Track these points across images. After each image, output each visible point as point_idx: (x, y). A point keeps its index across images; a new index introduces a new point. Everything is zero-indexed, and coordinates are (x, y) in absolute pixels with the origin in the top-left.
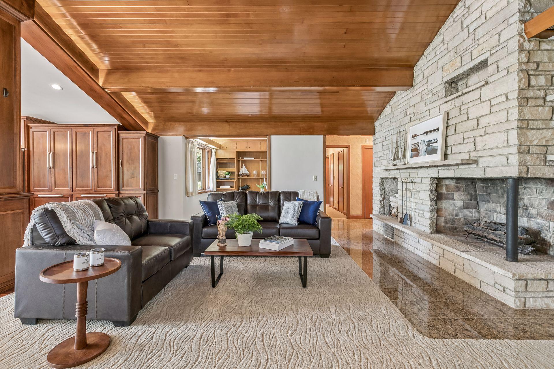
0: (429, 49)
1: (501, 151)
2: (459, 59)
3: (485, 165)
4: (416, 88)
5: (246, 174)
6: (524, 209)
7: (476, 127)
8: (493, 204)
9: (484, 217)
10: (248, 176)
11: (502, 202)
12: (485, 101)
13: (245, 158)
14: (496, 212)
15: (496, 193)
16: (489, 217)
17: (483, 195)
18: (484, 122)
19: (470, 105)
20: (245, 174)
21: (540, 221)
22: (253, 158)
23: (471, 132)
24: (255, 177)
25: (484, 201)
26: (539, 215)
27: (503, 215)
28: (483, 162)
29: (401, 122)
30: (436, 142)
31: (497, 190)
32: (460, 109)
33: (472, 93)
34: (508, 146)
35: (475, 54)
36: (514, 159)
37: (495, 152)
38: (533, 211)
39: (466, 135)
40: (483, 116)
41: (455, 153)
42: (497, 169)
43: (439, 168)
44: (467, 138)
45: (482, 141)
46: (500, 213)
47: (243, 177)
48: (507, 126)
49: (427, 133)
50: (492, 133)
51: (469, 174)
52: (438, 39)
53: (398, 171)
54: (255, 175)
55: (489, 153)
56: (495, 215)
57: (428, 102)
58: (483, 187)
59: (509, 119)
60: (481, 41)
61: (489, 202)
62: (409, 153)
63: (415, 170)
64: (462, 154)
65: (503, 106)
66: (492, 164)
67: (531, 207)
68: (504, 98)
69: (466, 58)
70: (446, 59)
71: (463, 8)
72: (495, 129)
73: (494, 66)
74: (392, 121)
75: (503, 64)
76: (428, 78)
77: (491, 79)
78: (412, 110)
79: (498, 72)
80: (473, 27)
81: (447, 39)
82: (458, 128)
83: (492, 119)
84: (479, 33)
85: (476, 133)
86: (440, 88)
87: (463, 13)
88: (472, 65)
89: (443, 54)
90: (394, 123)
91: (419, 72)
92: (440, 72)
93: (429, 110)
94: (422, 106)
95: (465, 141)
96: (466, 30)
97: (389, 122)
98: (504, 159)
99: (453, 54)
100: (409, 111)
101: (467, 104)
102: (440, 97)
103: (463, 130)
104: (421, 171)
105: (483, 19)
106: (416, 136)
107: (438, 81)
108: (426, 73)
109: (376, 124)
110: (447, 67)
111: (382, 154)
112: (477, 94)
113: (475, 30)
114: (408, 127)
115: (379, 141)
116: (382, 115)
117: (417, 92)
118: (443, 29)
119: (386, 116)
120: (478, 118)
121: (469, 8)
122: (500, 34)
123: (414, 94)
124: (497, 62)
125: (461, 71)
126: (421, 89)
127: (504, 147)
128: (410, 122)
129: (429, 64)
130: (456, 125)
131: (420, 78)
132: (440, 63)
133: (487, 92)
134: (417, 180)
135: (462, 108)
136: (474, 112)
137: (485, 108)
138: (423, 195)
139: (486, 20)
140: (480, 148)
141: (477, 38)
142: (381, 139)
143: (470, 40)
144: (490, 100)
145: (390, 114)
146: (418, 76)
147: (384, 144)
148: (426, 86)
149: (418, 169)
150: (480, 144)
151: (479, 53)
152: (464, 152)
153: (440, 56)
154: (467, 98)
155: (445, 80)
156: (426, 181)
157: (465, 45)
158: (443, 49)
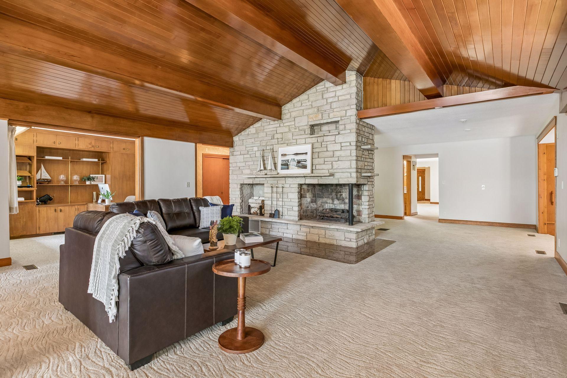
0: (296, 100)
1: (347, 170)
2: (320, 115)
3: (339, 177)
4: (284, 121)
5: (46, 179)
6: (342, 200)
7: (332, 156)
8: (326, 199)
9: (319, 207)
10: (49, 181)
11: (331, 197)
12: (337, 143)
13: (47, 157)
14: (327, 203)
15: (328, 192)
16: (323, 206)
17: (320, 194)
18: (337, 154)
19: (328, 143)
20: (43, 179)
22: (61, 158)
23: (330, 158)
24: (62, 183)
25: (320, 198)
27: (331, 204)
28: (337, 175)
29: (267, 142)
30: (305, 161)
31: (328, 190)
32: (321, 144)
33: (330, 136)
34: (351, 168)
35: (331, 115)
36: (354, 175)
37: (344, 170)
39: (326, 159)
40: (336, 150)
41: (318, 169)
42: (346, 179)
43: (306, 177)
44: (327, 161)
45: (337, 164)
46: (329, 203)
47: (40, 184)
48: (350, 158)
49: (296, 154)
50: (342, 161)
51: (329, 182)
52: (303, 97)
53: (265, 179)
54: (63, 181)
55: (340, 171)
57: (295, 134)
58: (320, 189)
59: (352, 154)
60: (335, 110)
61: (323, 198)
62: (279, 166)
63: (284, 179)
64: (323, 170)
65: (348, 148)
66: (343, 177)
67: (346, 199)
68: (348, 144)
69: (325, 116)
70: (310, 111)
71: (323, 87)
72: (344, 158)
73: (343, 126)
74: (256, 140)
75: (348, 127)
76: (294, 118)
77: (341, 132)
78: (279, 136)
79: (345, 130)
80: (330, 100)
81: (311, 99)
82: (320, 155)
83: (342, 153)
84: (334, 105)
85: (333, 159)
86: (305, 127)
87: (323, 90)
88: (329, 121)
89: (308, 107)
90: (259, 142)
91: (286, 112)
92: (306, 117)
93: (296, 139)
94: (290, 135)
95: (325, 163)
96: (325, 100)
97: (253, 140)
98: (349, 175)
99: (316, 110)
100: (276, 136)
101: (326, 142)
102: (306, 133)
103: (324, 156)
104: (289, 179)
105: (336, 99)
106: (285, 155)
107: (304, 122)
108: (294, 114)
109: (236, 139)
110: (311, 116)
111: (243, 164)
112: (333, 138)
113: (331, 103)
114: (276, 147)
115: (239, 153)
116: (243, 133)
117: (285, 125)
118: (308, 92)
119: (248, 134)
120: (333, 151)
121: (327, 88)
122: (346, 111)
123: (282, 125)
124: (345, 124)
125: (322, 122)
126: (289, 124)
127: (349, 168)
128: (278, 144)
129: (296, 109)
130: (319, 152)
131: (288, 116)
132: (306, 112)
133: (339, 139)
134: (286, 186)
135: (323, 143)
136: (331, 148)
137: (338, 147)
138: (291, 196)
139: (338, 100)
140: (335, 168)
141: (332, 107)
142: (242, 152)
143: (328, 107)
144: (341, 143)
145: (254, 134)
146: (285, 114)
147: (245, 156)
148: (293, 123)
149: (286, 178)
150: (335, 165)
151: (335, 116)
152: (325, 169)
153: (305, 107)
154: (326, 139)
155: (310, 123)
156: (294, 186)
157: (324, 108)
158: (308, 104)
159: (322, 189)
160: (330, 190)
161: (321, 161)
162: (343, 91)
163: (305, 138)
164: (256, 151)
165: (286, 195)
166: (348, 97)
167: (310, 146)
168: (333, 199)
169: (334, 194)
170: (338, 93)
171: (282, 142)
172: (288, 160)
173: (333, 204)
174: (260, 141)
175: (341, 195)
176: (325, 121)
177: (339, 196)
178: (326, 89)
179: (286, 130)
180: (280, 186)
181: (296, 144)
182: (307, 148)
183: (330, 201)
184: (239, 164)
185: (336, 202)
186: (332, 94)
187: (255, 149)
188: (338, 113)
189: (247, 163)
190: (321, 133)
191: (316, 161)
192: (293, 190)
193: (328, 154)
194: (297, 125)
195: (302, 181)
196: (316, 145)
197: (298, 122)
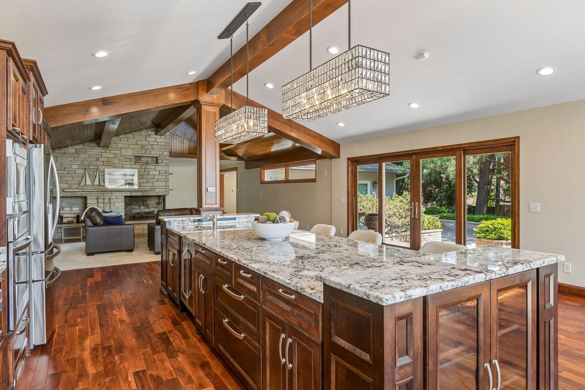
1: (164, 187)
2: (144, 151)
3: (158, 191)
4: (110, 149)
7: (153, 178)
9: (128, 212)
11: (138, 205)
12: (156, 170)
14: (135, 209)
16: (131, 211)
17: (129, 203)
18: (157, 177)
19: (150, 170)
21: (153, 209)
23: (151, 180)
26: (153, 207)
28: (157, 190)
29: (90, 163)
30: (133, 181)
33: (151, 166)
35: (152, 152)
36: (168, 190)
37: (162, 187)
38: (151, 206)
39: (148, 180)
40: (156, 175)
41: (142, 186)
42: (163, 193)
43: (133, 192)
45: (157, 183)
46: (137, 209)
48: (165, 180)
49: (124, 175)
50: (160, 181)
51: (151, 194)
53: (88, 193)
55: (159, 188)
56: (134, 211)
57: (121, 160)
58: (129, 199)
59: (167, 178)
60: (155, 150)
61: (132, 205)
65: (164, 174)
66: (160, 191)
68: (165, 172)
69: (148, 152)
70: (136, 147)
71: (147, 133)
72: (162, 180)
74: (76, 159)
75: (164, 161)
76: (121, 148)
77: (159, 164)
78: (105, 160)
79: (162, 163)
80: (151, 143)
81: (136, 138)
82: (144, 177)
83: (160, 177)
84: (154, 147)
85: (154, 180)
86: (131, 157)
87: (146, 135)
88: (151, 156)
89: (133, 143)
90: (80, 161)
92: (132, 150)
93: (123, 164)
94: (116, 161)
95: (148, 182)
96: (148, 142)
97: (72, 159)
98: (165, 190)
99: (140, 147)
100: (101, 159)
101: (149, 169)
102: (132, 161)
103: (147, 178)
104: (116, 193)
105: (156, 143)
106: (113, 175)
107: (130, 153)
108: (120, 146)
110: (136, 150)
112: (154, 167)
113: (152, 145)
114: (101, 168)
117: (111, 152)
118: (134, 133)
119: (65, 153)
120: (154, 175)
121: (150, 135)
122: (163, 152)
123: (107, 151)
124: (162, 160)
125: (145, 155)
126: (115, 152)
127: (165, 186)
128: (103, 165)
129: (122, 143)
130: (142, 175)
131: (115, 146)
132: (132, 147)
133: (159, 168)
134: (112, 197)
135: (146, 170)
136: (152, 173)
137: (157, 173)
138: (117, 205)
139: (157, 145)
140: (155, 185)
141: (153, 148)
143: (150, 147)
144: (159, 171)
145: (73, 153)
146: (111, 144)
148: (119, 152)
149: (113, 192)
150: (155, 184)
151: (154, 154)
152: (147, 186)
153: (131, 143)
154: (148, 167)
155: (135, 155)
156: (121, 197)
157: (147, 147)
158: (133, 141)
159: (131, 199)
160: (138, 200)
161: (145, 181)
162: (161, 139)
163: (131, 165)
164: (76, 169)
165: (113, 204)
166: (165, 144)
168: (140, 206)
169: (141, 203)
170: (158, 140)
171: (107, 165)
172: (116, 179)
173: (139, 209)
174: (82, 161)
175: (146, 203)
176: (147, 155)
177: (144, 204)
178: (148, 135)
179: (113, 156)
180: (108, 197)
181: (123, 168)
182: (136, 172)
183: (137, 207)
185: (142, 207)
186: (154, 140)
187: (76, 167)
188: (158, 152)
190: (141, 162)
191: (142, 180)
192: (120, 200)
193: (150, 176)
194: (122, 154)
195: (129, 194)
196: (141, 170)
197: (124, 152)
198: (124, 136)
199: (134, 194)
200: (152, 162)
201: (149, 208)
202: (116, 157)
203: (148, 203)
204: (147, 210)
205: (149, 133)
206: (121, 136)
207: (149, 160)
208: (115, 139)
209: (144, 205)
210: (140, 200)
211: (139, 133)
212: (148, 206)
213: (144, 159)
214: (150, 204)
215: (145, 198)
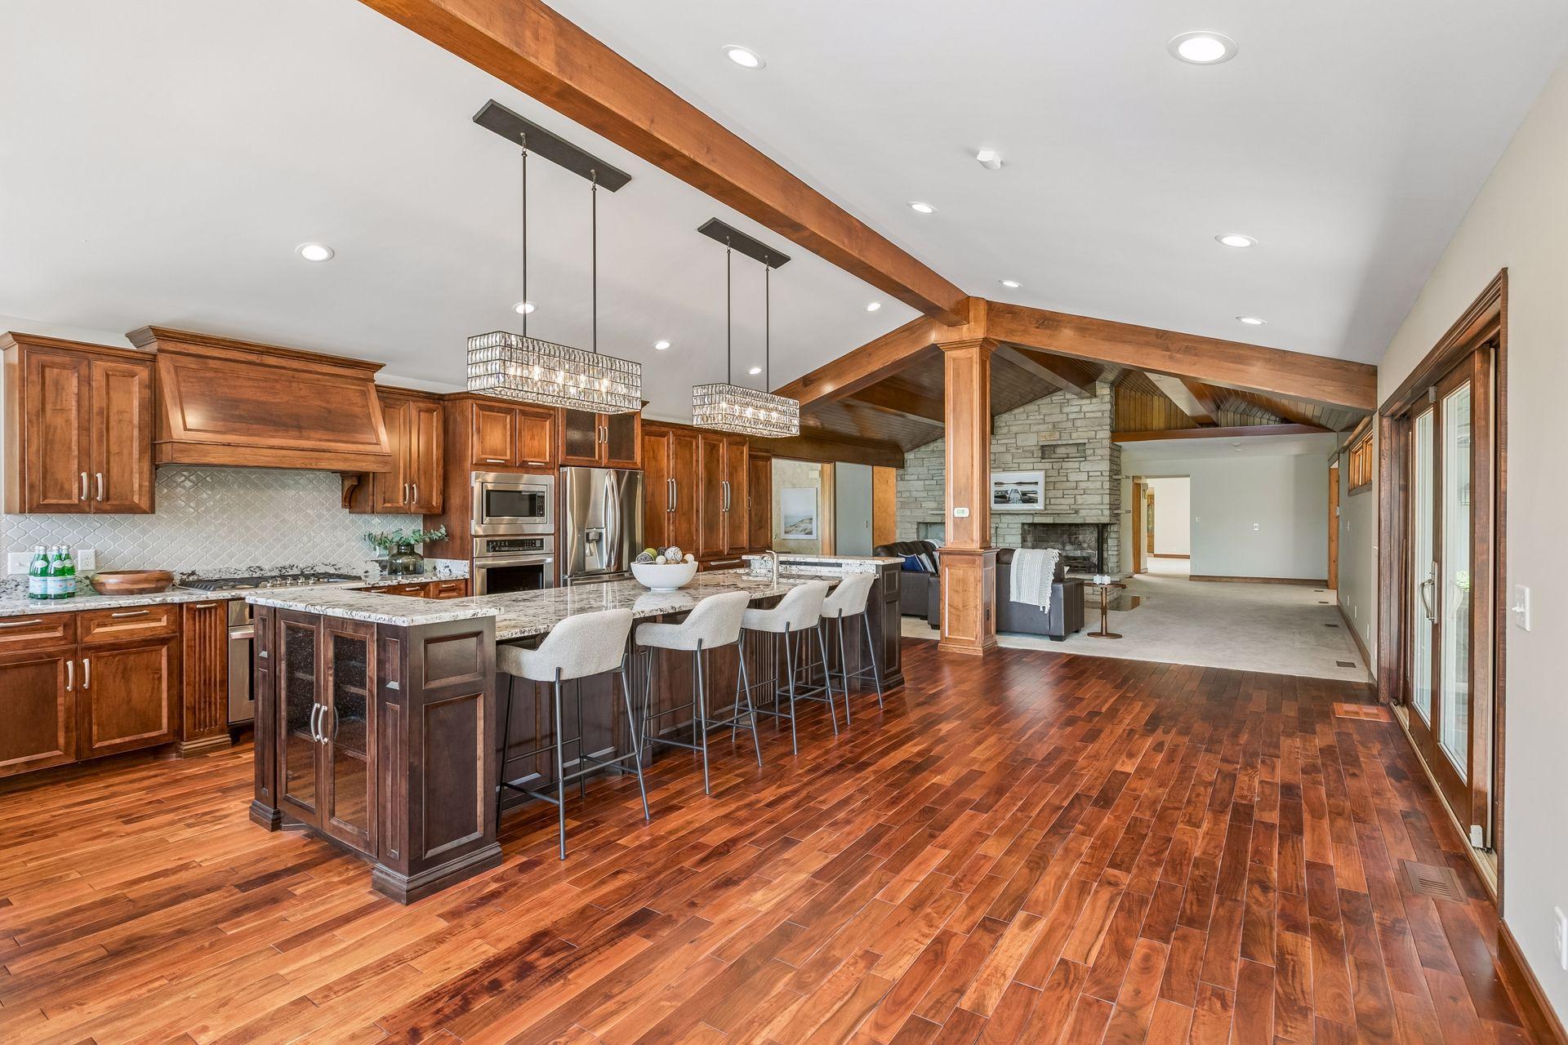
1: (1096, 506)
2: (1058, 433)
3: (1085, 515)
7: (1075, 488)
8: (1052, 543)
11: (1060, 541)
12: (1083, 472)
17: (1043, 536)
18: (1082, 485)
19: (1069, 471)
21: (1090, 551)
23: (1071, 491)
25: (1043, 542)
26: (1090, 547)
28: (1083, 513)
30: (1035, 494)
33: (1071, 462)
34: (1102, 504)
35: (1074, 435)
36: (1107, 512)
37: (1093, 506)
38: (1085, 545)
39: (1066, 492)
40: (1081, 481)
41: (1054, 504)
42: (1095, 518)
43: (1034, 515)
45: (1082, 499)
48: (1101, 491)
49: (1020, 483)
50: (1089, 494)
51: (1069, 521)
52: (1031, 407)
55: (1087, 508)
57: (1017, 456)
59: (1103, 487)
60: (1080, 429)
61: (1049, 541)
63: (1000, 516)
64: (1062, 506)
65: (1099, 478)
66: (1090, 515)
68: (1099, 474)
69: (1065, 436)
70: (1043, 427)
71: (1062, 398)
72: (1093, 492)
73: (1092, 451)
75: (1098, 452)
76: (1016, 434)
77: (1089, 458)
79: (1094, 455)
80: (1071, 416)
81: (1043, 411)
82: (1057, 486)
83: (1089, 485)
84: (1078, 423)
85: (1076, 492)
86: (1034, 448)
87: (1062, 402)
88: (1071, 442)
89: (1038, 421)
91: (1003, 424)
92: (1035, 435)
93: (1019, 463)
94: (1008, 457)
95: (1065, 496)
96: (1065, 415)
98: (1101, 512)
99: (1050, 426)
101: (1067, 469)
102: (1035, 455)
103: (1063, 488)
104: (1008, 517)
105: (1082, 415)
106: (1002, 484)
107: (1031, 441)
108: (1014, 429)
109: (909, 456)
110: (1043, 434)
111: (924, 494)
112: (1076, 465)
113: (1074, 419)
115: (912, 477)
116: (923, 449)
117: (999, 442)
118: (1039, 402)
119: (933, 451)
120: (1077, 482)
121: (1068, 401)
122: (1096, 432)
123: (994, 442)
124: (1093, 449)
125: (1060, 443)
126: (1006, 441)
127: (1099, 504)
129: (1018, 422)
130: (1055, 483)
131: (1005, 430)
132: (1035, 428)
133: (1086, 466)
134: (1000, 525)
135: (1060, 471)
136: (1073, 477)
137: (1084, 477)
138: (1010, 539)
139: (1085, 418)
140: (1079, 503)
141: (1076, 425)
142: (921, 477)
143: (1070, 424)
144: (1088, 472)
146: (1000, 427)
147: (927, 482)
148: (1014, 441)
149: (1003, 516)
150: (1080, 500)
151: (1079, 437)
152: (1064, 504)
153: (1034, 422)
154: (1065, 465)
155: (1041, 444)
156: (1016, 526)
157: (1064, 425)
158: (1038, 417)
159: (1048, 530)
160: (1059, 531)
161: (1060, 493)
162: (1091, 406)
163: (1033, 463)
165: (1002, 538)
166: (1100, 414)
167: (1042, 473)
168: (1064, 545)
169: (1065, 537)
170: (1084, 409)
171: (995, 466)
172: (1006, 492)
176: (1064, 442)
177: (1073, 539)
178: (1065, 401)
179: (1003, 449)
180: (993, 525)
181: (1020, 470)
182: (1039, 476)
184: (914, 494)
185: (1068, 547)
186: (1077, 409)
188: (1084, 434)
189: (930, 493)
190: (1056, 456)
191: (1051, 494)
192: (1014, 532)
193: (1068, 485)
194: (1019, 444)
195: (1029, 520)
196: (1051, 473)
197: (1022, 441)
198: (1021, 409)
199: (1038, 520)
200: (1078, 455)
201: (1082, 549)
202: (1008, 451)
203: (1081, 538)
204: (1078, 553)
205: (1068, 396)
206: (1016, 411)
207: (1072, 451)
208: (1006, 417)
209: (1072, 543)
210: (1063, 533)
211: (1047, 400)
212: (1079, 545)
213: (1061, 451)
214: (1084, 542)
215: (1073, 528)
